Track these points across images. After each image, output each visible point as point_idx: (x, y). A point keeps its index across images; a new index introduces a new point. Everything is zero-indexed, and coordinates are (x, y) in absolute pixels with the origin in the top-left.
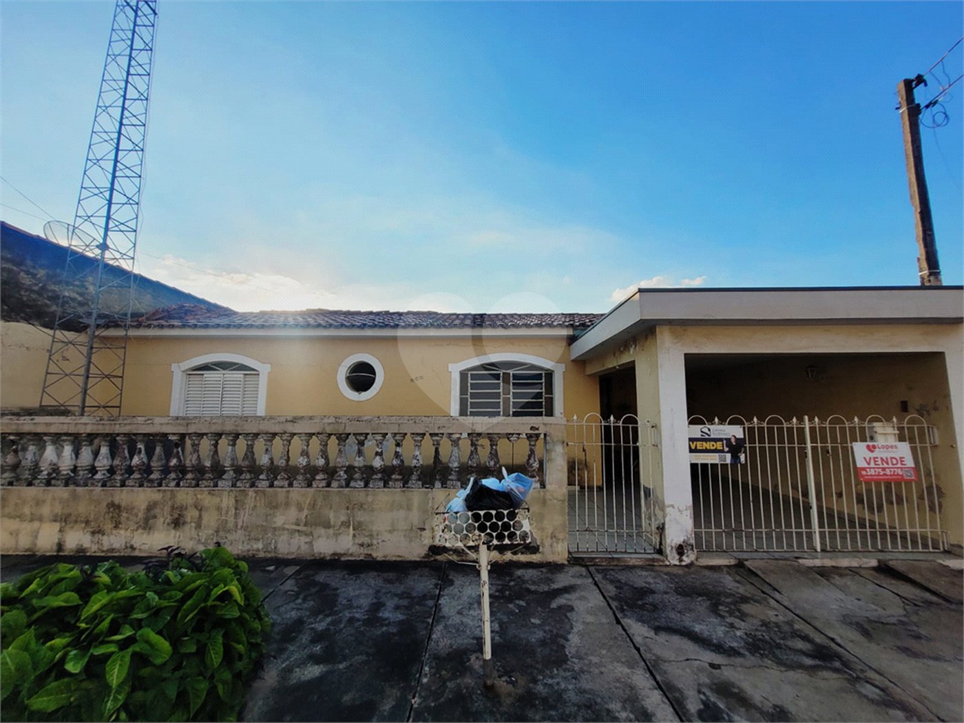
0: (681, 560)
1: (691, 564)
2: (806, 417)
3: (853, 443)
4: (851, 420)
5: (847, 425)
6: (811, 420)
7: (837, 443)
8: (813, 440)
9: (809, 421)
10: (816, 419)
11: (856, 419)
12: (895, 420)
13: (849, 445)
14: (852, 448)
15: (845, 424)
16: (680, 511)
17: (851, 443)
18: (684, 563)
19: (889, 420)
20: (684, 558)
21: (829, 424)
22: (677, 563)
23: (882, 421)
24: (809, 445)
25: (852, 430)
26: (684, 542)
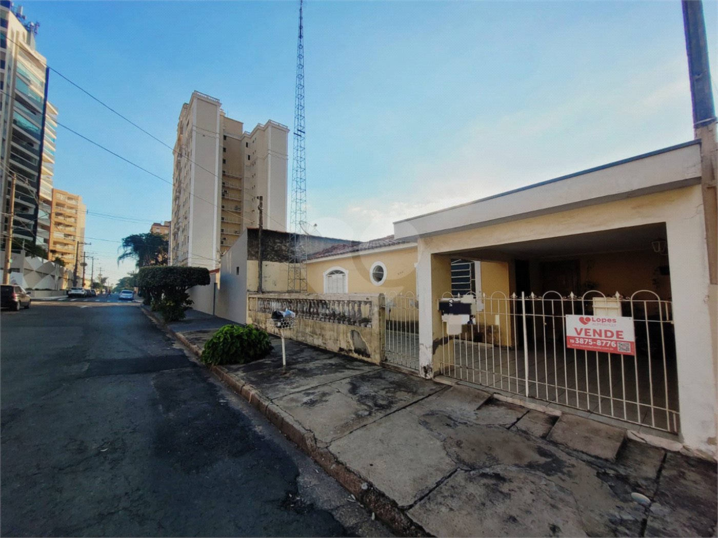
0: (426, 376)
1: (431, 379)
2: (523, 293)
3: (566, 315)
4: (566, 294)
5: (562, 300)
6: (528, 294)
7: (552, 315)
8: (529, 310)
9: (525, 296)
10: (533, 295)
11: (572, 295)
12: (617, 295)
13: (563, 316)
14: (565, 318)
15: (560, 299)
16: (426, 348)
17: (565, 315)
18: (427, 378)
19: (610, 295)
20: (427, 375)
21: (544, 298)
22: (424, 377)
23: (603, 297)
24: (524, 315)
25: (568, 304)
26: (428, 366)
